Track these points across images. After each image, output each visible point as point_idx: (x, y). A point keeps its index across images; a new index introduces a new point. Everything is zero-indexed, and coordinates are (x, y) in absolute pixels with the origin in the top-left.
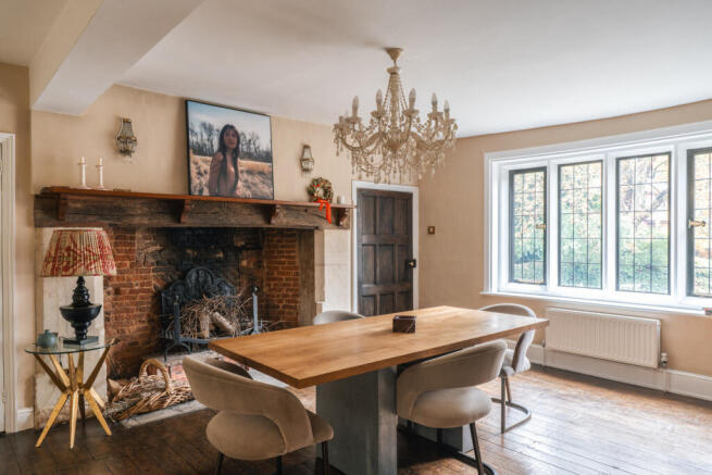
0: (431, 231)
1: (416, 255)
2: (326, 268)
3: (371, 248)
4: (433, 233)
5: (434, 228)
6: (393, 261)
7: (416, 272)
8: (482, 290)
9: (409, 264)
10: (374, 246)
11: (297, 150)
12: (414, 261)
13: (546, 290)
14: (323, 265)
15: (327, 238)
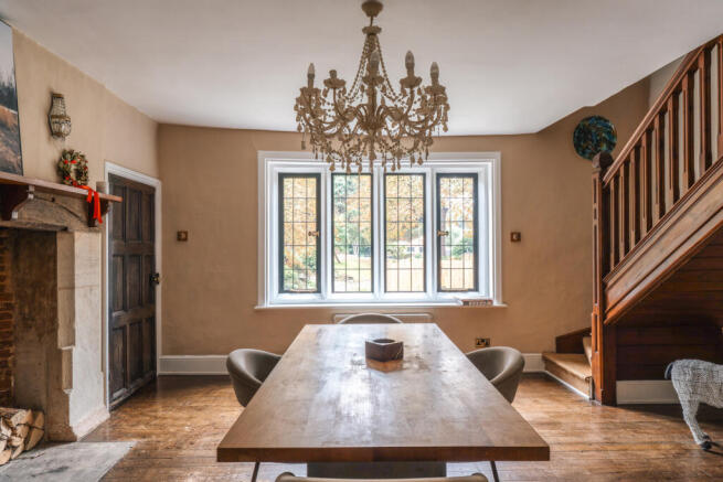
0: (181, 237)
1: (159, 268)
2: (77, 291)
3: (119, 259)
4: (186, 239)
5: (186, 233)
6: (140, 277)
7: (159, 289)
8: (256, 304)
9: (152, 279)
10: (123, 257)
11: (45, 99)
12: (158, 275)
13: (322, 298)
14: (72, 288)
15: (78, 245)
